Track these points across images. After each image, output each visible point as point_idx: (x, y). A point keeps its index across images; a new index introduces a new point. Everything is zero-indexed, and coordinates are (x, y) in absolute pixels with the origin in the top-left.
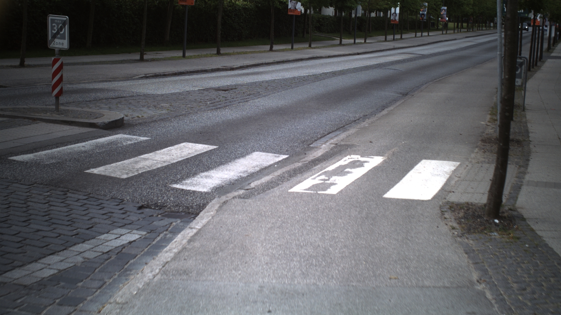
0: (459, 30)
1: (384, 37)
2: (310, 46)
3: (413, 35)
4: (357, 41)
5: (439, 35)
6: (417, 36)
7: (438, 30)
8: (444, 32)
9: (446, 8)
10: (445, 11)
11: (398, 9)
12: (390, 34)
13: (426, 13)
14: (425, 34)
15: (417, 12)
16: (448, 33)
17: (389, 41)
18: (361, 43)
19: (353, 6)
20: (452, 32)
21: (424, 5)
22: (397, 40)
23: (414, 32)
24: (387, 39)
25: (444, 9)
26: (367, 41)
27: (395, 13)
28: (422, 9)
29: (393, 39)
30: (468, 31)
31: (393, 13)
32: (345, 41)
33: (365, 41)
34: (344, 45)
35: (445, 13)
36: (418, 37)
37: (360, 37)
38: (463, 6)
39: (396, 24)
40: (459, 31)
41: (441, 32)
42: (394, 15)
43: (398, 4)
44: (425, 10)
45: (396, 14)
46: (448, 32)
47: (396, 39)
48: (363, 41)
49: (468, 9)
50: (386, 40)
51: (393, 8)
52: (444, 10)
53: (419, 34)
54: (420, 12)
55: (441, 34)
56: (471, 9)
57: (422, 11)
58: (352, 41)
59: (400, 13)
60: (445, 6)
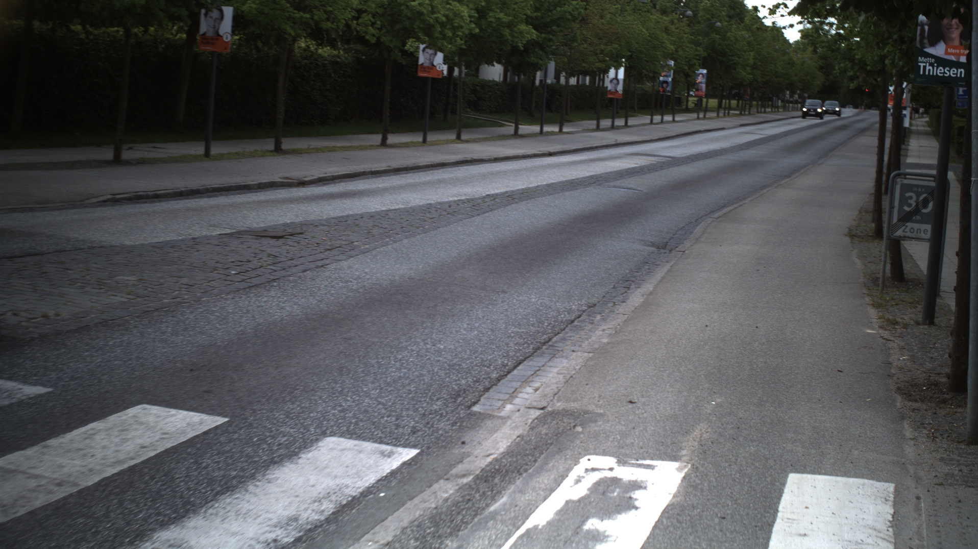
0: (727, 112)
1: (595, 122)
2: (459, 137)
3: (646, 119)
4: (547, 129)
5: (692, 120)
6: (654, 121)
7: (687, 110)
8: (701, 115)
9: (705, 71)
10: (703, 77)
11: (621, 73)
12: (607, 117)
13: (670, 79)
14: (668, 118)
15: (654, 78)
16: (707, 116)
17: (604, 130)
18: (553, 133)
19: (540, 62)
20: (714, 114)
21: (669, 65)
22: (619, 128)
23: (647, 115)
24: (601, 127)
25: (701, 74)
26: (565, 130)
27: (616, 78)
28: (663, 71)
29: (610, 126)
30: (741, 114)
31: (613, 79)
32: (524, 129)
33: (561, 130)
34: (522, 136)
35: (704, 80)
36: (655, 124)
37: (551, 122)
38: (735, 69)
39: (616, 99)
40: (726, 114)
41: (695, 115)
42: (615, 81)
43: (622, 62)
44: (668, 74)
45: (618, 80)
46: (709, 115)
47: (617, 126)
48: (556, 129)
49: (744, 74)
50: (598, 128)
51: (613, 68)
52: (701, 76)
53: (657, 118)
54: (659, 78)
55: (695, 119)
56: (749, 74)
57: (664, 76)
58: (536, 129)
59: (625, 80)
60: (703, 68)
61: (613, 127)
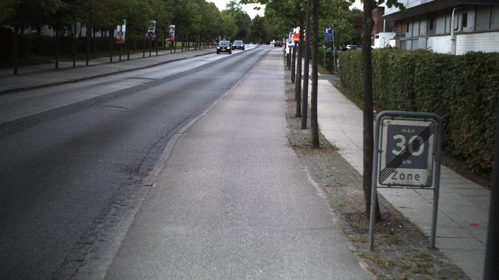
0: (187, 49)
1: (109, 58)
2: (15, 73)
3: (141, 55)
4: (77, 63)
5: (168, 54)
6: (145, 56)
7: (165, 49)
8: (173, 51)
9: (174, 26)
10: (173, 29)
11: (124, 27)
12: (116, 55)
14: (154, 54)
15: (145, 31)
16: (176, 52)
17: (115, 63)
18: (82, 66)
19: (69, 23)
20: (180, 50)
21: (153, 23)
22: (124, 61)
23: (142, 52)
24: (113, 61)
25: (172, 27)
26: (89, 64)
28: (150, 27)
29: (119, 60)
30: (195, 49)
31: (119, 32)
32: (62, 64)
33: (87, 64)
34: (61, 69)
35: (174, 31)
37: (81, 59)
38: (191, 24)
39: (122, 44)
41: (169, 51)
42: (120, 33)
43: (124, 22)
44: (153, 28)
45: (122, 32)
48: (84, 63)
49: (196, 27)
50: (111, 62)
51: (118, 25)
52: (172, 29)
53: (147, 54)
56: (199, 27)
58: (71, 64)
59: (126, 32)
61: (120, 61)
